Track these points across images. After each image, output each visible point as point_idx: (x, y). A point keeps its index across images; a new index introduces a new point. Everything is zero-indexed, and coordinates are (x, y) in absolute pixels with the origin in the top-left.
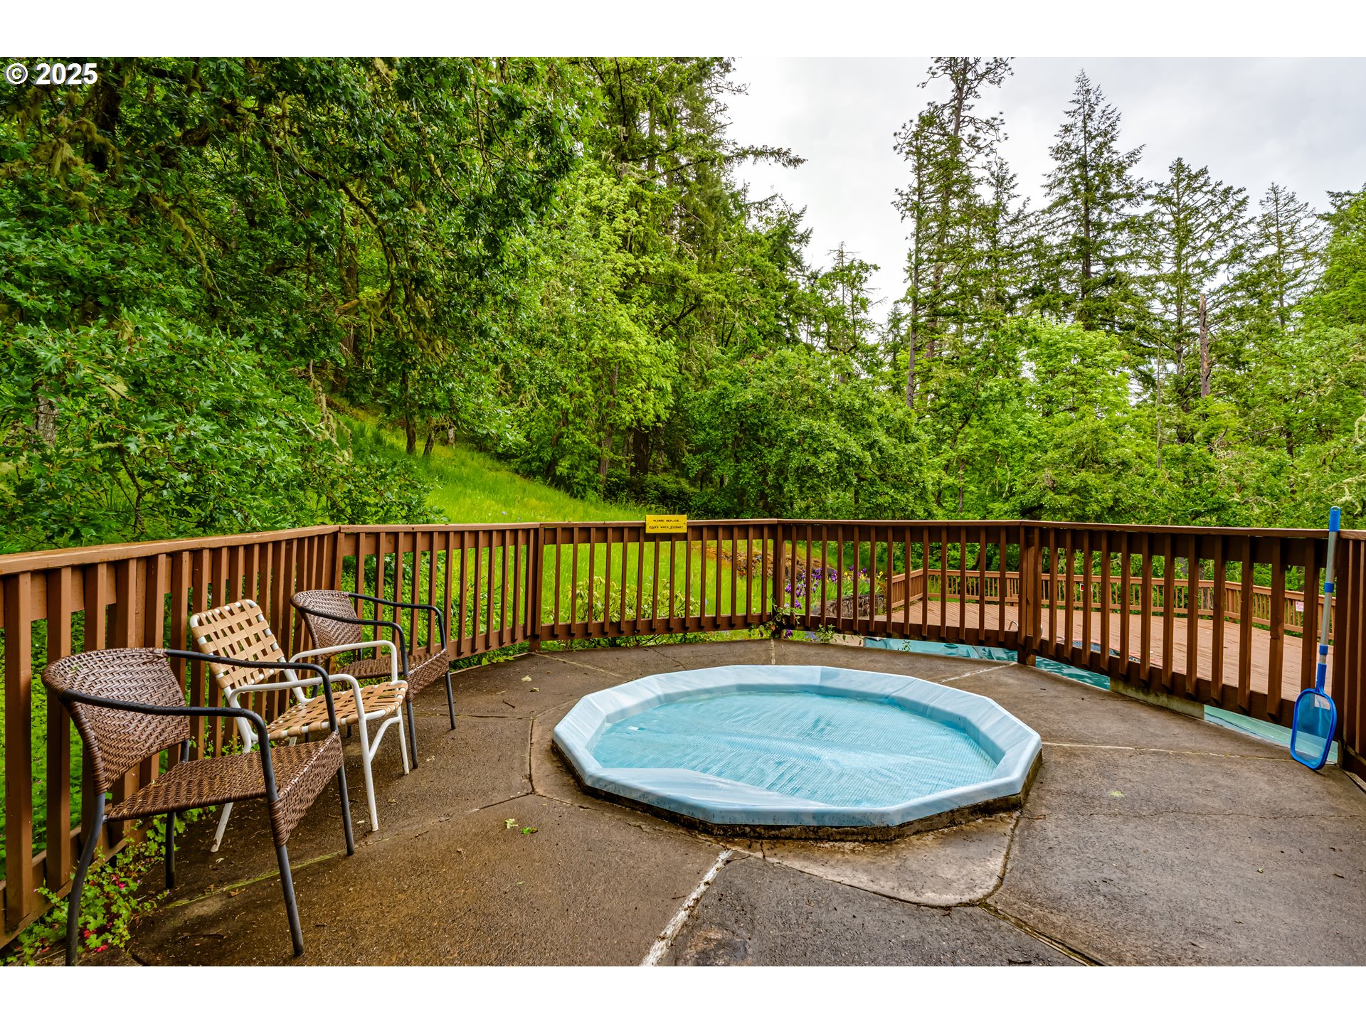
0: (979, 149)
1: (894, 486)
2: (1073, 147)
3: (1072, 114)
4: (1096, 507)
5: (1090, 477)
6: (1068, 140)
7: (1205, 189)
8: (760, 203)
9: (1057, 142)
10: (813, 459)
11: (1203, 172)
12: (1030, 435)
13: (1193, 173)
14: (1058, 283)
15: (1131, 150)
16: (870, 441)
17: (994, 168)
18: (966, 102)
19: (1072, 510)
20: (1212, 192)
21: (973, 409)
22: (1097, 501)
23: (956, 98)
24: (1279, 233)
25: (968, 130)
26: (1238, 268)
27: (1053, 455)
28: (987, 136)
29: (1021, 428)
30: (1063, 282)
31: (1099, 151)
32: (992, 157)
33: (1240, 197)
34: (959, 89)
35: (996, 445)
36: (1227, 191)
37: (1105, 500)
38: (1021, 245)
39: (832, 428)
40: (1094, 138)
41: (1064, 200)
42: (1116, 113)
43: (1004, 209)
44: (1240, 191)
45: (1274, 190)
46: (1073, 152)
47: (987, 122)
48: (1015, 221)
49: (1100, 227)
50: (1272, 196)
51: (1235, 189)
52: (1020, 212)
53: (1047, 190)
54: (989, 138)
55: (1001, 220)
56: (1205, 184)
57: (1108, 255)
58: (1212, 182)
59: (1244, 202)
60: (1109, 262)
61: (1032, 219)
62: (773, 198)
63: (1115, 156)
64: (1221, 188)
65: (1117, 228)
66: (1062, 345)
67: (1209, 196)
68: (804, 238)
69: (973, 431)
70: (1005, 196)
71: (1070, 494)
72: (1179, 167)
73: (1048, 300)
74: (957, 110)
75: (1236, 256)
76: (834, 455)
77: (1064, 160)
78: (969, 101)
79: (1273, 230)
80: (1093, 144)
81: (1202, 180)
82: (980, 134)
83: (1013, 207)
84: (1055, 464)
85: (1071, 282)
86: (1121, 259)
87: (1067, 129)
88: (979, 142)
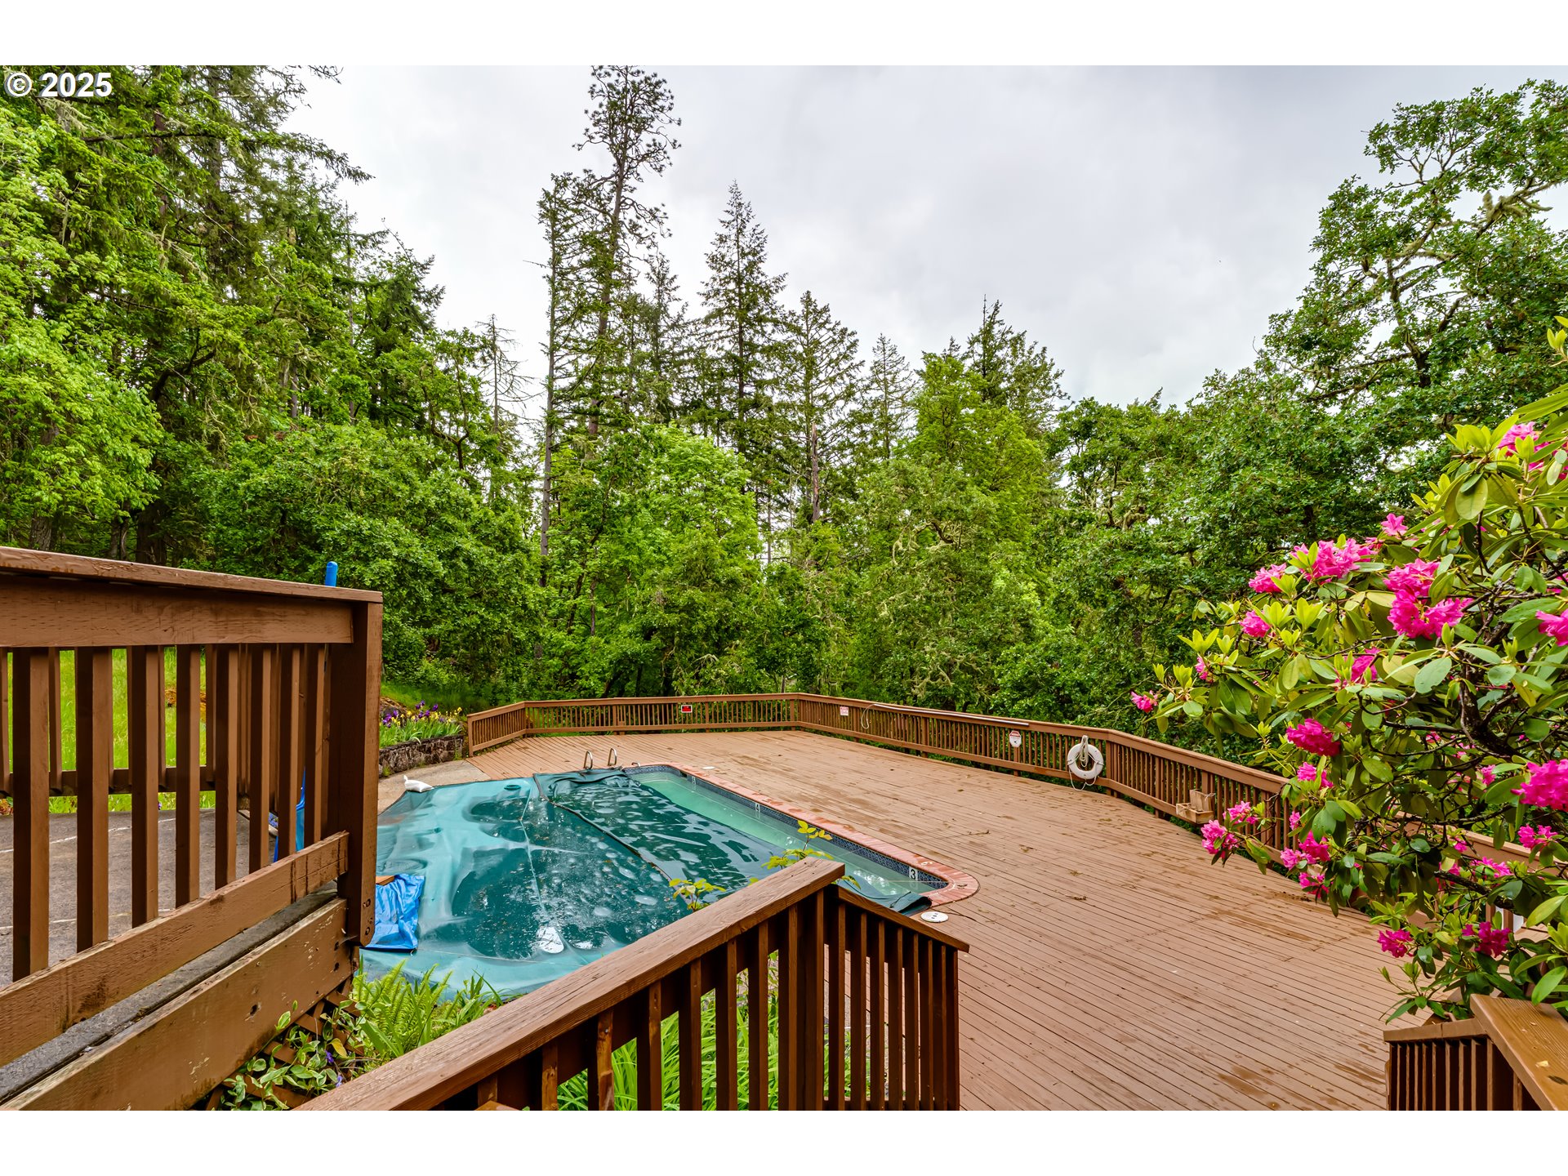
0: (641, 239)
1: (488, 606)
2: (727, 259)
3: (727, 224)
4: (701, 626)
5: (698, 595)
6: (724, 251)
7: (827, 326)
8: (366, 238)
9: (712, 250)
10: (360, 568)
11: (826, 309)
12: (659, 551)
13: (819, 308)
14: (719, 400)
15: (777, 276)
16: (450, 548)
17: (656, 264)
18: (627, 182)
19: (679, 629)
20: (833, 329)
21: (602, 522)
22: (703, 619)
23: (616, 174)
24: (885, 380)
25: (628, 215)
26: (853, 406)
27: (667, 571)
28: (649, 227)
29: (652, 544)
30: (724, 399)
31: (751, 267)
32: (653, 251)
33: (852, 339)
34: (620, 164)
35: (627, 562)
36: (844, 331)
37: (710, 618)
38: (681, 353)
39: (391, 530)
40: (746, 255)
41: (719, 313)
42: (764, 235)
43: (666, 311)
44: (853, 333)
45: (882, 340)
46: (728, 264)
47: (651, 212)
48: (674, 326)
49: (753, 348)
50: (881, 345)
51: (849, 332)
52: (680, 317)
53: (703, 299)
54: (651, 229)
55: (662, 323)
56: (827, 322)
57: (758, 378)
58: (833, 320)
59: (854, 344)
60: (760, 384)
61: (691, 327)
62: (383, 234)
63: (763, 279)
64: (839, 328)
65: (766, 351)
66: (692, 459)
67: (831, 333)
68: (433, 298)
69: (603, 545)
70: (666, 297)
71: (681, 611)
72: (808, 300)
73: (703, 415)
74: (619, 187)
75: (848, 395)
76: (387, 564)
77: (719, 270)
78: (631, 182)
79: (881, 376)
80: (745, 261)
81: (825, 316)
82: (641, 222)
83: (674, 309)
84: (669, 582)
85: (730, 401)
86: (768, 383)
87: (722, 239)
88: (640, 231)
